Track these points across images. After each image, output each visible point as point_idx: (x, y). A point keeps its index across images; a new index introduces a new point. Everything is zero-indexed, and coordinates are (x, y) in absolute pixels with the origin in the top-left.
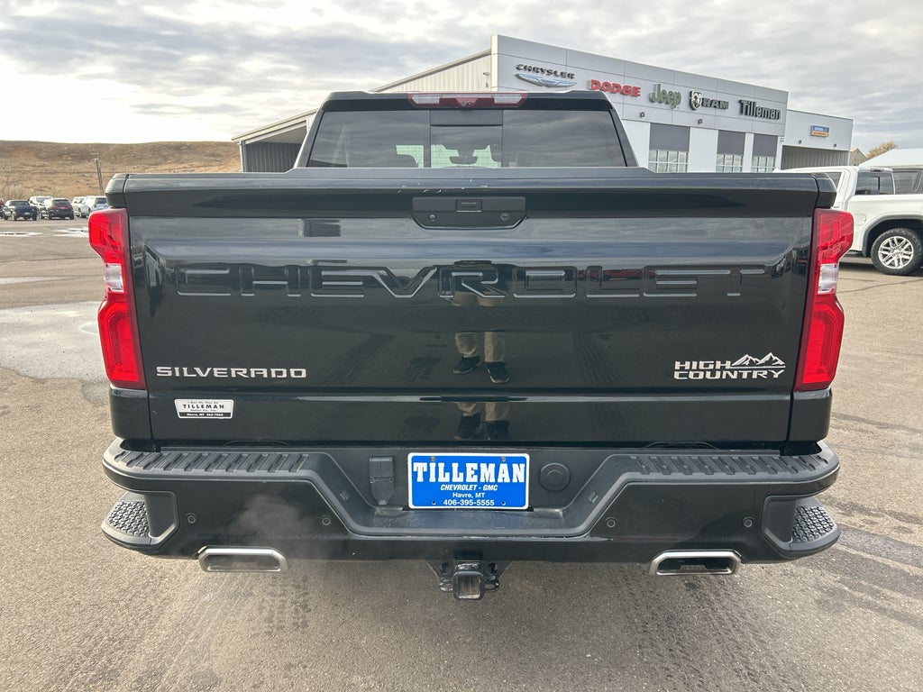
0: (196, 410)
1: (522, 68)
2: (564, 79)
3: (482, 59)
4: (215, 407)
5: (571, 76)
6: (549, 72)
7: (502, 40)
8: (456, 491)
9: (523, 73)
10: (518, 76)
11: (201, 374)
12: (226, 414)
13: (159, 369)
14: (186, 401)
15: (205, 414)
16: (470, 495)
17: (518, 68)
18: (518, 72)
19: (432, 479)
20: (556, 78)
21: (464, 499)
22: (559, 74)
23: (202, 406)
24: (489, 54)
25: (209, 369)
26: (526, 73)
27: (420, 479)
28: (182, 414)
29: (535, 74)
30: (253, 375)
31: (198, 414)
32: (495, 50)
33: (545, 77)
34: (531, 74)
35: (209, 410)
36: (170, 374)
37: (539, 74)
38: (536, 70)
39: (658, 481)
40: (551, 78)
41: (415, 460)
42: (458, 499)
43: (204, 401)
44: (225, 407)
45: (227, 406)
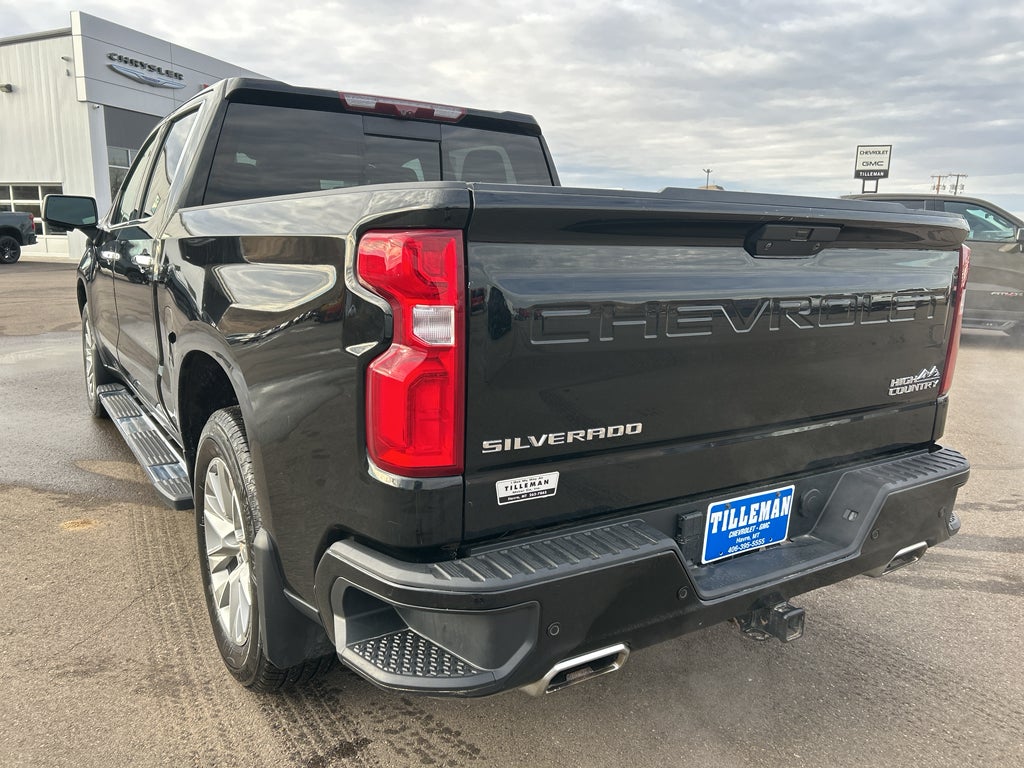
0: (519, 491)
1: (116, 57)
2: (170, 79)
3: (58, 40)
4: (540, 483)
5: (179, 76)
6: (151, 68)
7: (85, 19)
8: (738, 537)
9: (117, 64)
10: (111, 67)
11: (536, 444)
12: (550, 491)
13: (486, 444)
14: (508, 482)
15: (528, 494)
16: (748, 538)
17: (111, 58)
18: (110, 63)
19: (724, 529)
20: (159, 76)
21: (743, 543)
22: (163, 72)
23: (526, 486)
24: (67, 33)
25: (544, 437)
26: (122, 65)
27: (715, 530)
28: (504, 499)
29: (133, 68)
30: (590, 437)
31: (520, 495)
32: (77, 30)
33: (145, 73)
34: (127, 66)
35: (533, 489)
36: (499, 448)
37: (138, 69)
38: (133, 63)
39: (903, 488)
40: (154, 76)
41: (715, 510)
42: (739, 544)
43: (527, 478)
44: (549, 481)
45: (552, 479)
